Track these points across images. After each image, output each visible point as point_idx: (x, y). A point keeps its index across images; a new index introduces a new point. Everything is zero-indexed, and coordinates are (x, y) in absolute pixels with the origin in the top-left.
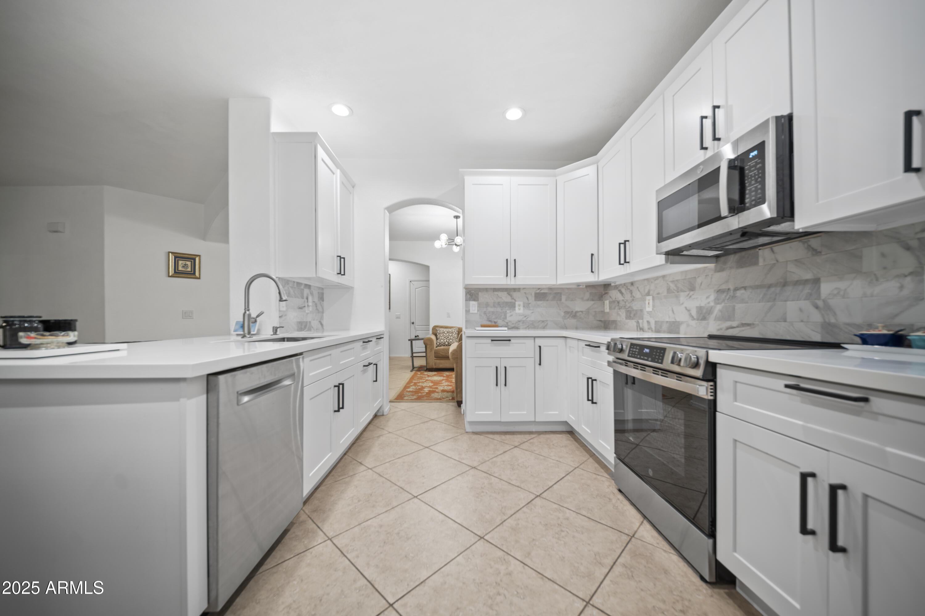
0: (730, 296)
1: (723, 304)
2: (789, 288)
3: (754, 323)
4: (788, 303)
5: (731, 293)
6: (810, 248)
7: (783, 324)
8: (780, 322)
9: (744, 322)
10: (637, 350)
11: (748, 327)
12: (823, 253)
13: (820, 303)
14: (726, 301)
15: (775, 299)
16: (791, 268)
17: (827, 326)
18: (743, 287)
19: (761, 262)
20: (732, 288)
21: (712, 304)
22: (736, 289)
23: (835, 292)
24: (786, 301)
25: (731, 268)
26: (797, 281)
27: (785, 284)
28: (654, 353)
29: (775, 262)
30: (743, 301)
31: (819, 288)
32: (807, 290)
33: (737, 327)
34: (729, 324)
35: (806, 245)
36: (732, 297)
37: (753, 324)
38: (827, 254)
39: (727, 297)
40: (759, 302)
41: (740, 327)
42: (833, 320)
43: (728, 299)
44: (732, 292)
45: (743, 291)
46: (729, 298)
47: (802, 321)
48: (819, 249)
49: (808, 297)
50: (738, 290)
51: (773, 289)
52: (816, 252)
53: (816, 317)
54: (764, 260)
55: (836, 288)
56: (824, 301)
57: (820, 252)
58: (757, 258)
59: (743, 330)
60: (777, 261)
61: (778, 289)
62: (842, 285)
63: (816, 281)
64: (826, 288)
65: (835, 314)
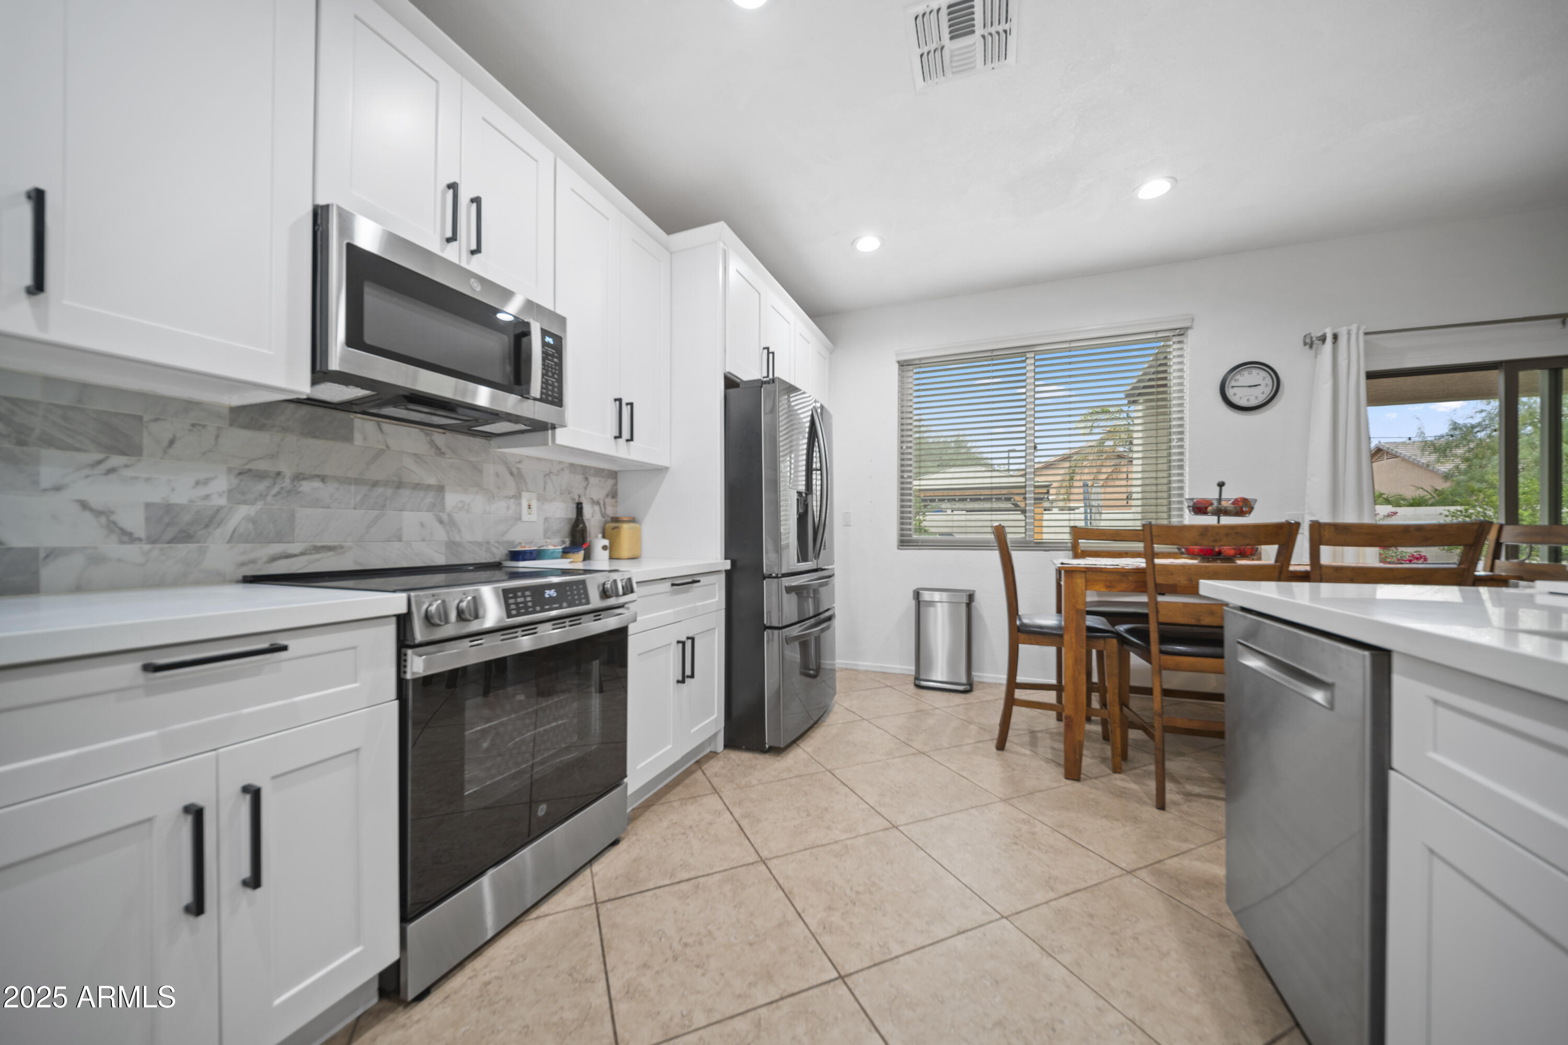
0: (282, 488)
1: (259, 505)
2: (405, 493)
3: (343, 544)
4: (405, 513)
5: (287, 483)
6: (432, 443)
7: (397, 545)
8: (392, 541)
9: (319, 544)
10: (529, 599)
11: (331, 553)
12: (447, 456)
13: (445, 517)
14: (269, 499)
15: (384, 506)
16: (409, 463)
17: (452, 545)
18: (318, 476)
19: (358, 438)
20: (288, 472)
21: (223, 501)
22: (299, 477)
23: (460, 505)
24: (401, 510)
25: (285, 430)
26: (418, 484)
27: (400, 485)
28: (569, 593)
29: (384, 447)
30: (316, 503)
31: (443, 498)
32: (430, 498)
33: (302, 554)
34: (276, 548)
35: (428, 438)
36: (289, 492)
37: (342, 547)
38: (451, 458)
39: (275, 490)
40: (355, 509)
41: (311, 554)
42: (458, 539)
43: (275, 495)
44: (288, 481)
45: (317, 484)
46: (279, 493)
47: (424, 540)
48: (444, 449)
49: (431, 508)
50: (304, 479)
51: (380, 490)
52: (440, 453)
53: (441, 534)
54: (365, 439)
55: (461, 501)
56: (449, 515)
57: (444, 453)
58: (351, 430)
59: (318, 560)
60: (388, 447)
61: (389, 492)
62: (467, 498)
63: (441, 489)
64: (452, 499)
65: (460, 531)
